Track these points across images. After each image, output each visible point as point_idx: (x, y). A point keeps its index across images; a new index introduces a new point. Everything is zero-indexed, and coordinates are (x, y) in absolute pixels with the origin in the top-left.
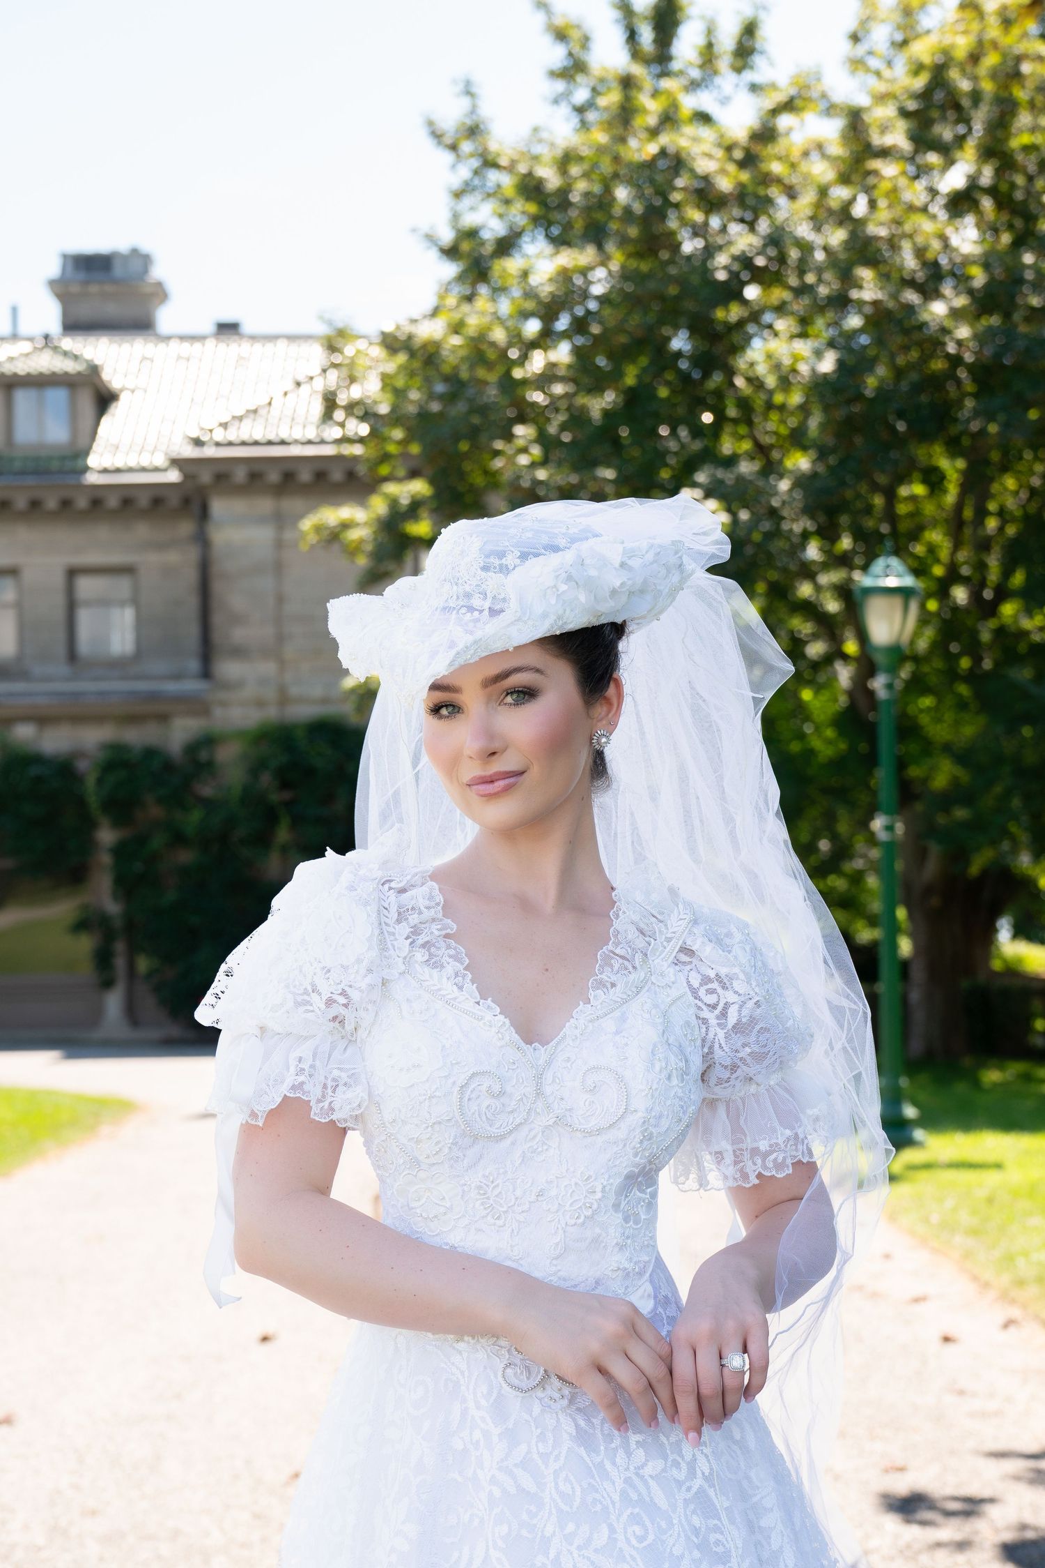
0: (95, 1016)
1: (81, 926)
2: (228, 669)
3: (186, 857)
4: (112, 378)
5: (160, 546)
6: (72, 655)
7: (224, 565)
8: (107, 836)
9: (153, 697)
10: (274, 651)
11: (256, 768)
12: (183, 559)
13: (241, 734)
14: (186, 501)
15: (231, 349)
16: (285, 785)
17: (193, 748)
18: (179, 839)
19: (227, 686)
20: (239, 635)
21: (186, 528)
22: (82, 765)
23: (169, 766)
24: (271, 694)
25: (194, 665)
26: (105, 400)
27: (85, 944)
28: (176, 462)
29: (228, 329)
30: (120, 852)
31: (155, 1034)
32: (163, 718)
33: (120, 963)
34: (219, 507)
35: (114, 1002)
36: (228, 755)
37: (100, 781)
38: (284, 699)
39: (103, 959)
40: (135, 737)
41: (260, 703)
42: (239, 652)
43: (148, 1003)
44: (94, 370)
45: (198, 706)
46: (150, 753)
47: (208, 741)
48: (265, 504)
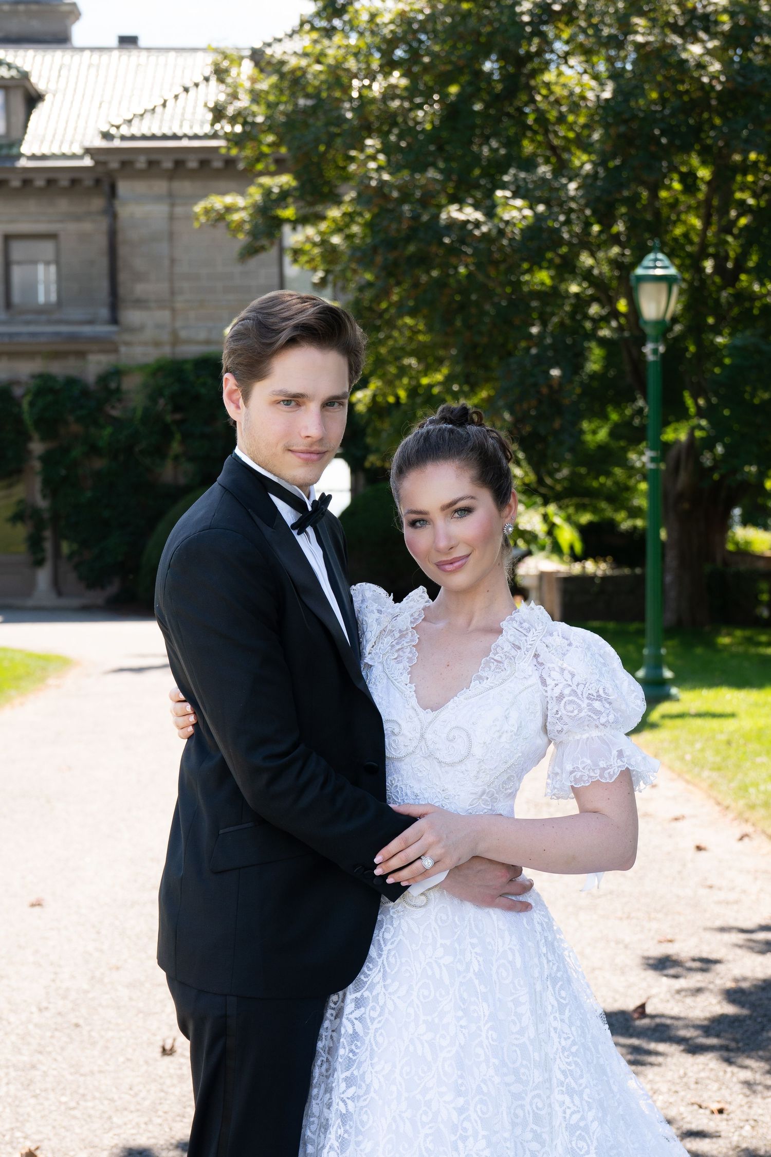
0: (30, 588)
1: (18, 518)
2: (132, 316)
3: (99, 464)
4: (39, 82)
5: (78, 218)
6: (8, 304)
7: (128, 235)
8: (37, 447)
9: (73, 338)
10: (168, 302)
11: (154, 395)
12: (96, 228)
13: (142, 368)
14: (98, 182)
15: (131, 58)
16: (177, 409)
17: (104, 379)
18: (94, 450)
19: (131, 330)
20: (140, 289)
21: (98, 203)
22: (18, 391)
23: (85, 392)
24: (165, 337)
25: (104, 312)
26: (33, 99)
27: (21, 531)
28: (88, 151)
29: (128, 42)
30: (46, 459)
31: (76, 602)
32: (81, 355)
33: (48, 545)
34: (124, 187)
35: (43, 577)
36: (132, 384)
37: (32, 404)
38: (176, 341)
39: (35, 543)
40: (59, 369)
41: (157, 344)
42: (140, 303)
43: (70, 578)
44: (25, 76)
45: (110, 346)
46: (71, 382)
47: (117, 373)
48: (160, 186)
